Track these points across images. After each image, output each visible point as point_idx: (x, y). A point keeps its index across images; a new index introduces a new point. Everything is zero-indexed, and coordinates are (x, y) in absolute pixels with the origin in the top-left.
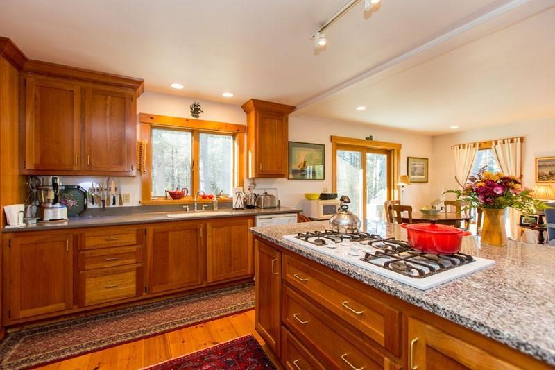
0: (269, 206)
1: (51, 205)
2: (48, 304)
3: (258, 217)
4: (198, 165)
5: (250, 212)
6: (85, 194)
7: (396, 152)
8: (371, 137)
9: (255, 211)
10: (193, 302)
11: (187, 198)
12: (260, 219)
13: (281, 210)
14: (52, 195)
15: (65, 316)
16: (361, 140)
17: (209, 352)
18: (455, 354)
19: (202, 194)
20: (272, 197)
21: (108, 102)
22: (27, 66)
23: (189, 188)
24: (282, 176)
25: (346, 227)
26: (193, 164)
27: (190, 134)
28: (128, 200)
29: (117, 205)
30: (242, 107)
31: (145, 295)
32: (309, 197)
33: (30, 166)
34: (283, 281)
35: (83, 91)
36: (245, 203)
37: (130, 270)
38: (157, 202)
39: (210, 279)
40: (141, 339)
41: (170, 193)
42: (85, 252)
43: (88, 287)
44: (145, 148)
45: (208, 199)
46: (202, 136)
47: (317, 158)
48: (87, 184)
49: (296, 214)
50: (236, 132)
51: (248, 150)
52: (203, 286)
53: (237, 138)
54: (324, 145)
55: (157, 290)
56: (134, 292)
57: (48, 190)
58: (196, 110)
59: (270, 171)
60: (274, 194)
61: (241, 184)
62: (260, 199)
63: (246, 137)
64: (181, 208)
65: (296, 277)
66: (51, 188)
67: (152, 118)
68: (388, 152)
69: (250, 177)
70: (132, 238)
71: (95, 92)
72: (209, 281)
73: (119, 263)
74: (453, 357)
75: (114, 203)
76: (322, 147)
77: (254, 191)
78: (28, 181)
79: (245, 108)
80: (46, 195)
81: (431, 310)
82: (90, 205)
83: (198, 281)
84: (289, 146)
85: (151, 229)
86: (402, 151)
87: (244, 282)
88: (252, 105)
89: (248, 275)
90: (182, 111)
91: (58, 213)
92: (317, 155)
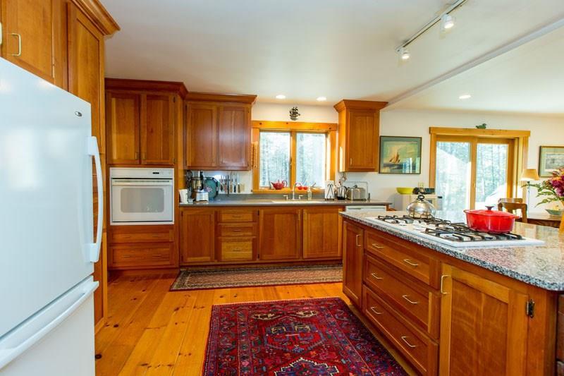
0: (359, 198)
1: (199, 191)
2: (201, 256)
3: (347, 207)
4: (295, 161)
5: (341, 202)
6: (217, 183)
7: (521, 140)
8: (484, 125)
9: (346, 202)
10: (292, 271)
11: (286, 189)
12: (349, 209)
13: (371, 202)
14: (199, 184)
15: (209, 266)
16: (470, 130)
17: (308, 301)
18: (466, 280)
19: (298, 185)
20: (362, 190)
21: (233, 115)
22: (188, 96)
23: (288, 181)
24: (373, 170)
25: (422, 213)
26: (291, 160)
27: (289, 134)
28: (243, 189)
29: (237, 193)
30: (334, 107)
31: (258, 261)
32: (401, 191)
33: (189, 164)
34: (365, 251)
35: (218, 109)
36: (336, 195)
37: (249, 240)
38: (264, 191)
39: (305, 256)
40: (259, 286)
41: (274, 185)
42: (222, 224)
43: (223, 248)
44: (256, 148)
45: (303, 190)
46: (299, 135)
47: (413, 151)
48: (218, 177)
49: (385, 207)
50: (329, 130)
51: (339, 145)
52: (300, 260)
53: (329, 136)
54: (421, 138)
55: (266, 257)
56: (251, 257)
57: (197, 180)
58: (294, 114)
59: (360, 166)
60: (365, 188)
61: (333, 177)
62: (350, 191)
63: (337, 134)
64: (282, 197)
65: (375, 246)
66: (199, 179)
67: (261, 124)
68: (511, 142)
69: (341, 171)
70: (249, 217)
71: (226, 109)
72: (304, 257)
73: (242, 234)
74: (464, 282)
75: (235, 191)
76: (419, 140)
77: (344, 184)
78: (186, 174)
79: (337, 107)
80: (196, 183)
81: (453, 255)
82: (220, 192)
83: (295, 256)
84: (381, 141)
85: (262, 212)
86: (530, 140)
87: (334, 262)
88: (343, 105)
89: (337, 257)
90: (283, 116)
91: (203, 196)
92: (412, 148)
